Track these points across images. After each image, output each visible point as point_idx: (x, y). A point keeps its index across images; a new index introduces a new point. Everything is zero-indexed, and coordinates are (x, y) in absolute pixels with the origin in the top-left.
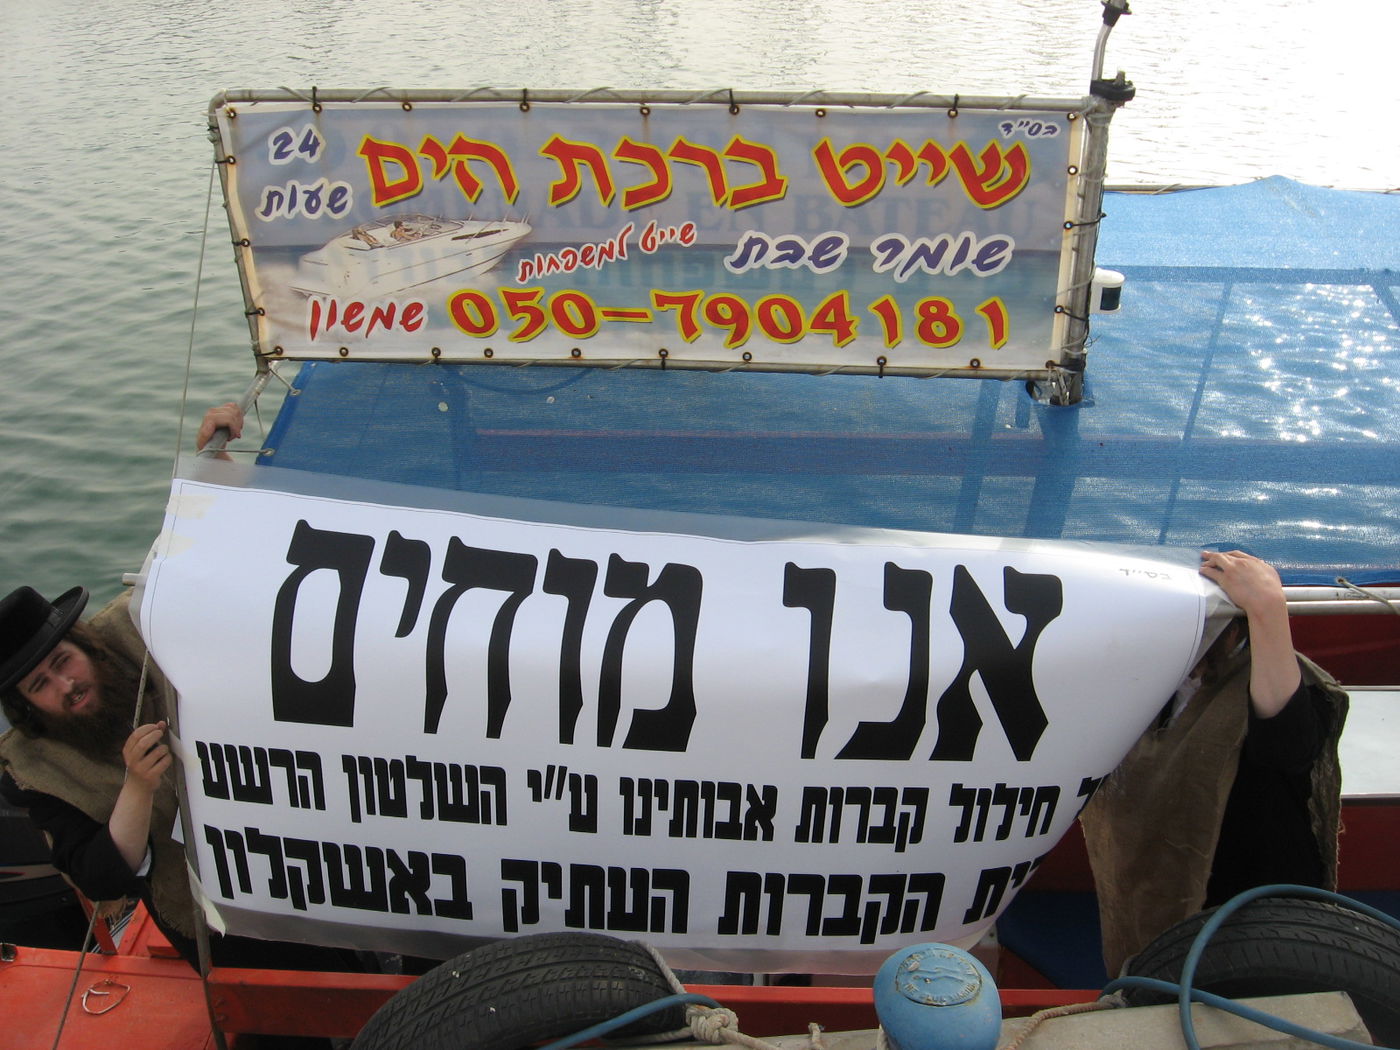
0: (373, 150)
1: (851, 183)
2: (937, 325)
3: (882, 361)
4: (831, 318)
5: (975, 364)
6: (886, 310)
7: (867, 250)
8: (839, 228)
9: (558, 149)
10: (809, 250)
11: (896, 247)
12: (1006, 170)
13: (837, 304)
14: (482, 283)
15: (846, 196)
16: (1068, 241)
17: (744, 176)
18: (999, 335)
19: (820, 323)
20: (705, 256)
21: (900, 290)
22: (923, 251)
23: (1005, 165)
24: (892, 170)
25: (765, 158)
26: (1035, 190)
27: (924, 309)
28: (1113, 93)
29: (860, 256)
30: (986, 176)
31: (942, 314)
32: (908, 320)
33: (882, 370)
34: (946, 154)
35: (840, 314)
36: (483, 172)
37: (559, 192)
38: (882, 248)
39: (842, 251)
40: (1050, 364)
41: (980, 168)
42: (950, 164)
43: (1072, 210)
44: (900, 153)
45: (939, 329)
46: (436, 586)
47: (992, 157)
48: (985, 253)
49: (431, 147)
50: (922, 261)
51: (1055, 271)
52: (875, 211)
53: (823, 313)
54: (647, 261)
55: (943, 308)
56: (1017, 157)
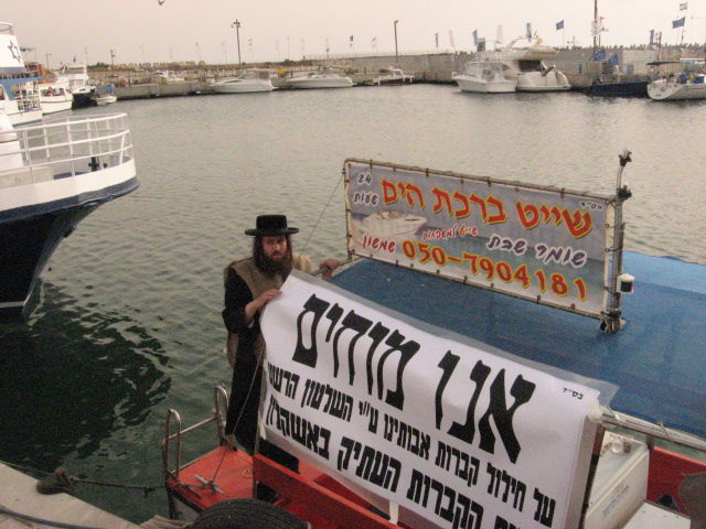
0: (385, 184)
1: (529, 220)
2: (559, 286)
3: (539, 298)
4: (521, 275)
5: (573, 307)
6: (540, 274)
7: (533, 249)
8: (524, 237)
9: (436, 192)
10: (514, 244)
11: (543, 249)
12: (583, 222)
13: (523, 269)
14: (413, 238)
15: (527, 225)
16: (609, 258)
17: (493, 211)
18: (583, 296)
19: (517, 276)
20: (479, 241)
21: (546, 268)
22: (553, 252)
23: (583, 220)
24: (542, 216)
25: (499, 205)
26: (594, 233)
27: (554, 278)
28: (624, 194)
29: (531, 250)
30: (575, 225)
31: (560, 282)
32: (549, 282)
33: (538, 302)
34: (561, 212)
35: (524, 275)
36: (414, 196)
37: (437, 208)
38: (539, 248)
39: (525, 247)
40: (602, 313)
41: (573, 220)
42: (562, 217)
43: (609, 243)
44: (544, 209)
45: (559, 287)
46: (339, 325)
47: (577, 215)
48: (576, 257)
49: (401, 186)
50: (553, 257)
51: (603, 270)
52: (536, 232)
53: (518, 272)
54: (462, 240)
55: (561, 278)
56: (587, 217)
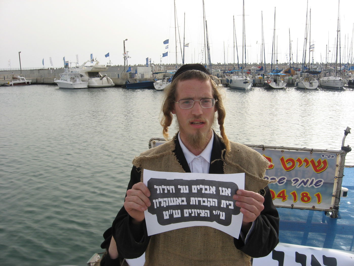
1: (288, 166)
2: (305, 198)
3: (292, 205)
4: (281, 195)
5: (314, 207)
6: (294, 194)
7: (291, 181)
8: (285, 176)
10: (277, 180)
11: (297, 180)
12: (322, 165)
13: (283, 192)
15: (287, 169)
16: (336, 181)
18: (319, 201)
19: (279, 196)
21: (298, 190)
22: (303, 181)
23: (322, 164)
24: (297, 164)
26: (329, 169)
27: (303, 194)
28: (346, 149)
29: (289, 182)
30: (318, 166)
31: (307, 195)
32: (299, 197)
33: (292, 207)
34: (309, 161)
35: (284, 194)
38: (294, 180)
39: (285, 181)
40: (331, 208)
41: (317, 164)
42: (310, 163)
43: (337, 174)
44: (299, 160)
45: (306, 199)
47: (319, 162)
48: (317, 183)
50: (303, 184)
51: (332, 187)
52: (293, 172)
53: (280, 194)
55: (307, 194)
56: (325, 162)
